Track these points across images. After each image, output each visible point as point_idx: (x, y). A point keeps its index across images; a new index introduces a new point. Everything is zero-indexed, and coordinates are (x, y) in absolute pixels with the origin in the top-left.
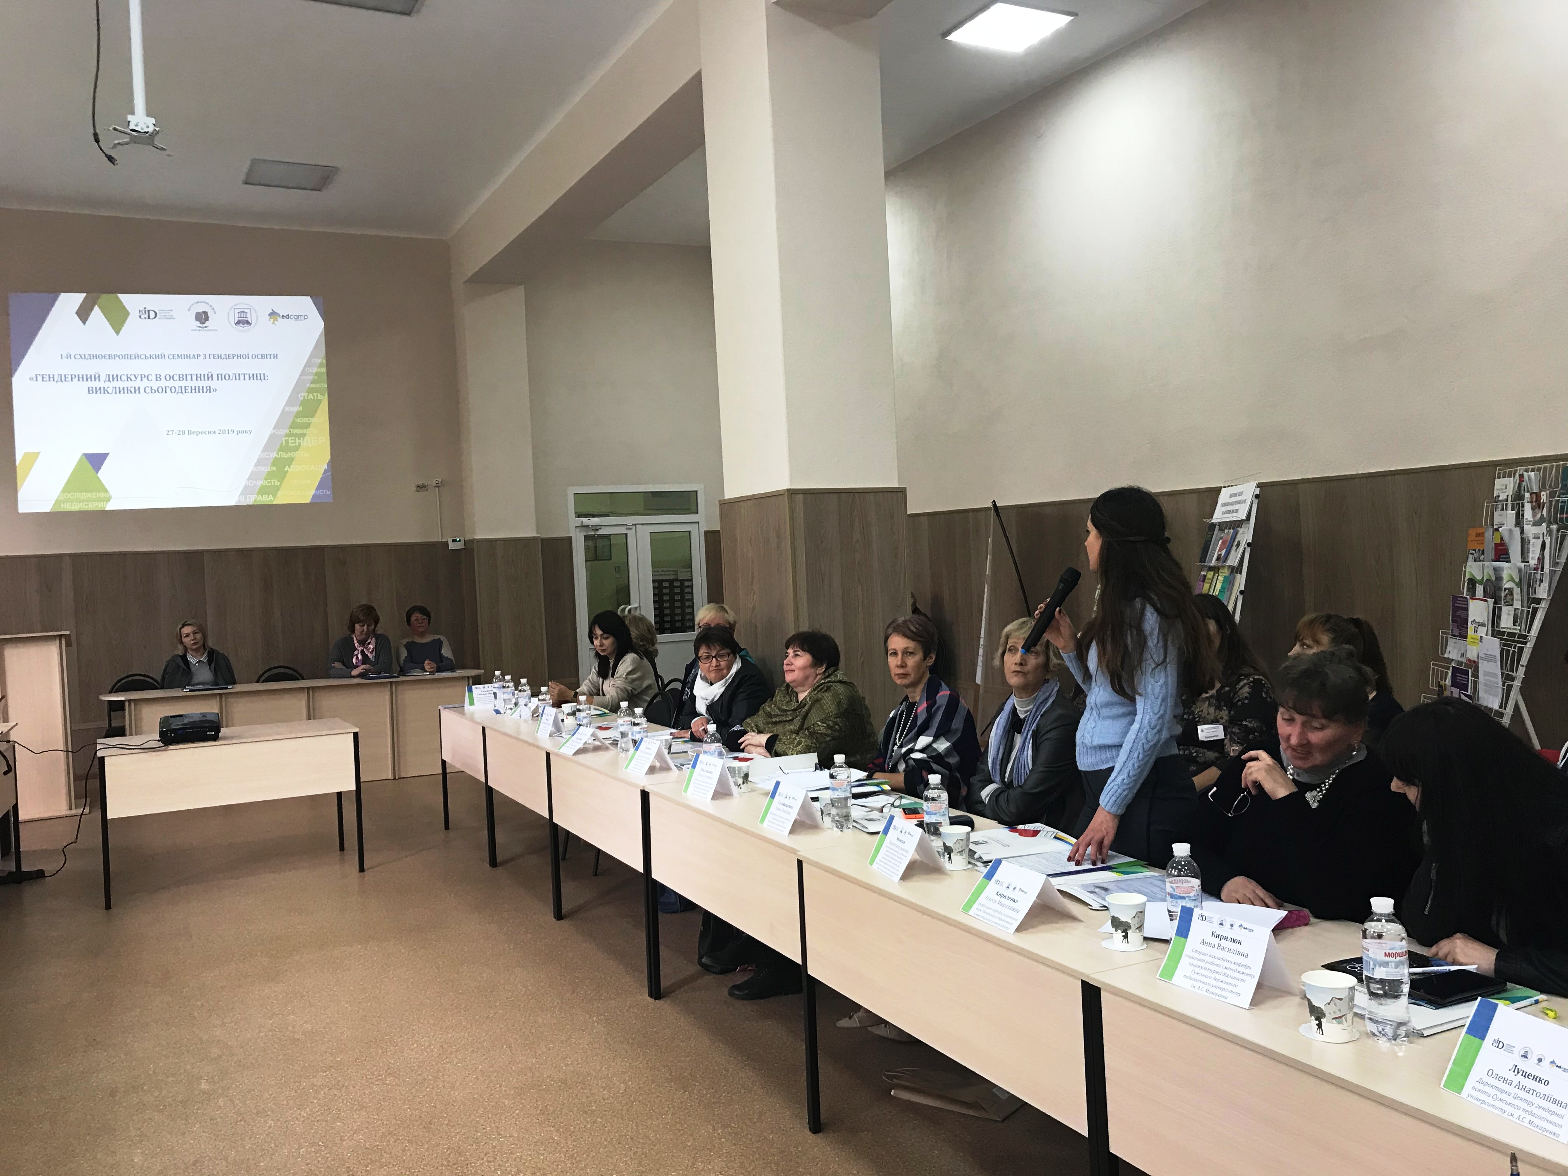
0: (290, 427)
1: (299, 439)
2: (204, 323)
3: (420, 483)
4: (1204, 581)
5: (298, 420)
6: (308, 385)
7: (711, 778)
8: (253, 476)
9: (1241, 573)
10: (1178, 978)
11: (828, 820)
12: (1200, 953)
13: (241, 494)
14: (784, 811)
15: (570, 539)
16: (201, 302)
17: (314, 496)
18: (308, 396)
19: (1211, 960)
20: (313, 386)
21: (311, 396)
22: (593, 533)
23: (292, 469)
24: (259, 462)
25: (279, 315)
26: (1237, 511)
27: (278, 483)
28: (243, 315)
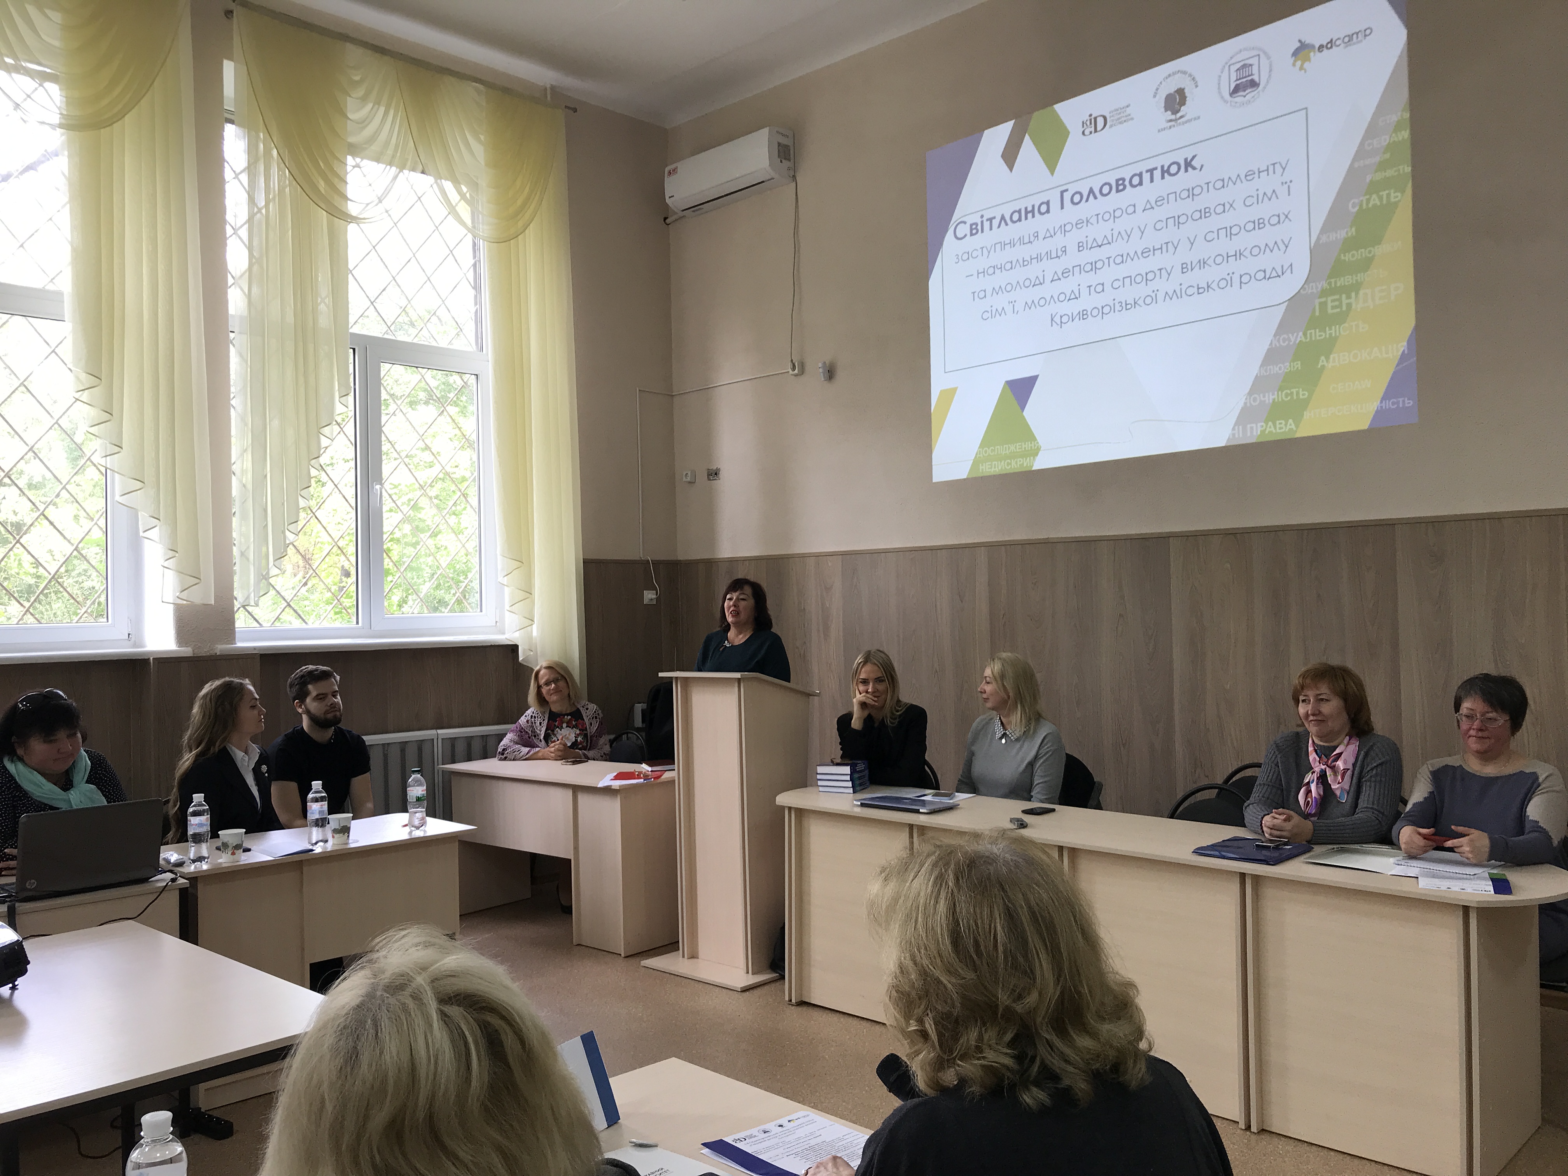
0: (1330, 277)
1: (1349, 297)
2: (1178, 111)
5: (1347, 257)
6: (1368, 178)
8: (1258, 385)
13: (1237, 423)
16: (1174, 74)
17: (1378, 413)
18: (1368, 201)
20: (1379, 176)
21: (1375, 200)
23: (1332, 363)
24: (1271, 357)
25: (1313, 47)
27: (1303, 395)
28: (1246, 72)
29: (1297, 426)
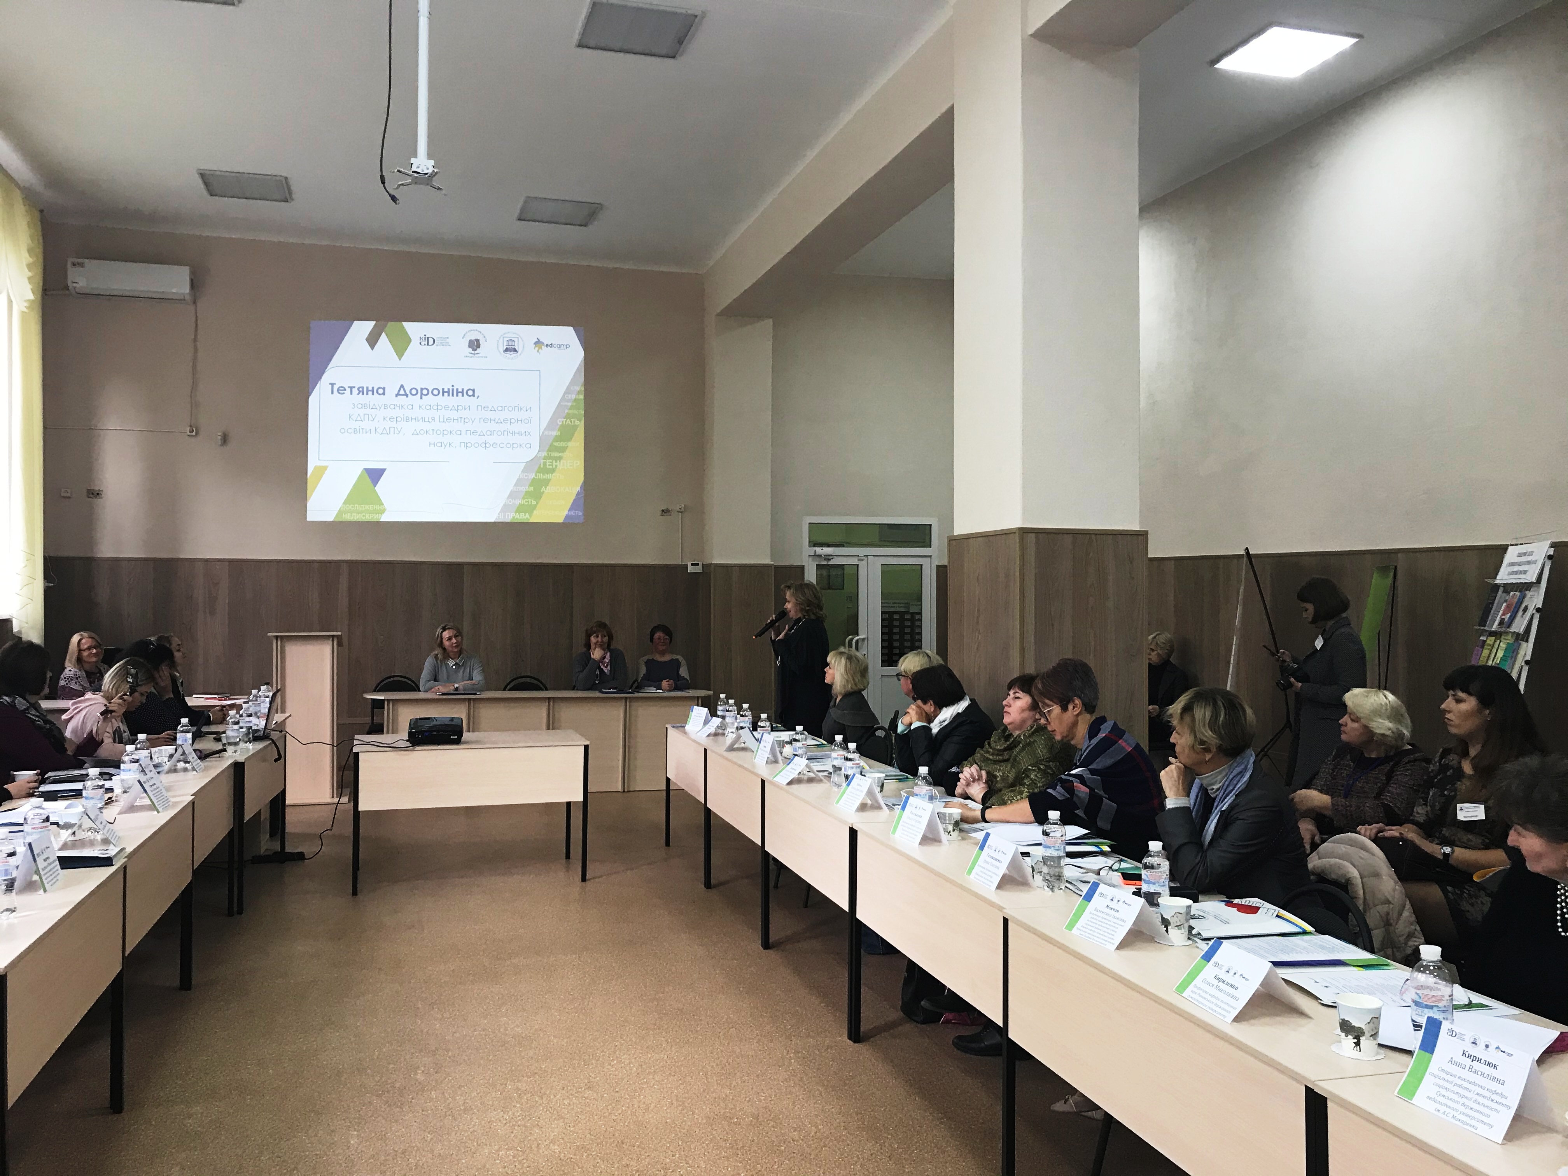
0: (549, 451)
1: (556, 462)
2: (475, 350)
3: (664, 508)
4: (1483, 647)
5: (556, 444)
6: (566, 411)
7: (920, 822)
8: (512, 495)
9: (1527, 641)
10: (1419, 1099)
11: (1038, 878)
12: (1447, 1073)
13: (501, 512)
14: (993, 865)
15: (802, 567)
16: (475, 330)
17: (567, 517)
18: (565, 421)
19: (1460, 1082)
20: (570, 412)
21: (569, 422)
22: (825, 563)
23: (548, 490)
24: (519, 482)
26: (1525, 572)
27: (534, 503)
28: (512, 343)
29: (530, 517)
